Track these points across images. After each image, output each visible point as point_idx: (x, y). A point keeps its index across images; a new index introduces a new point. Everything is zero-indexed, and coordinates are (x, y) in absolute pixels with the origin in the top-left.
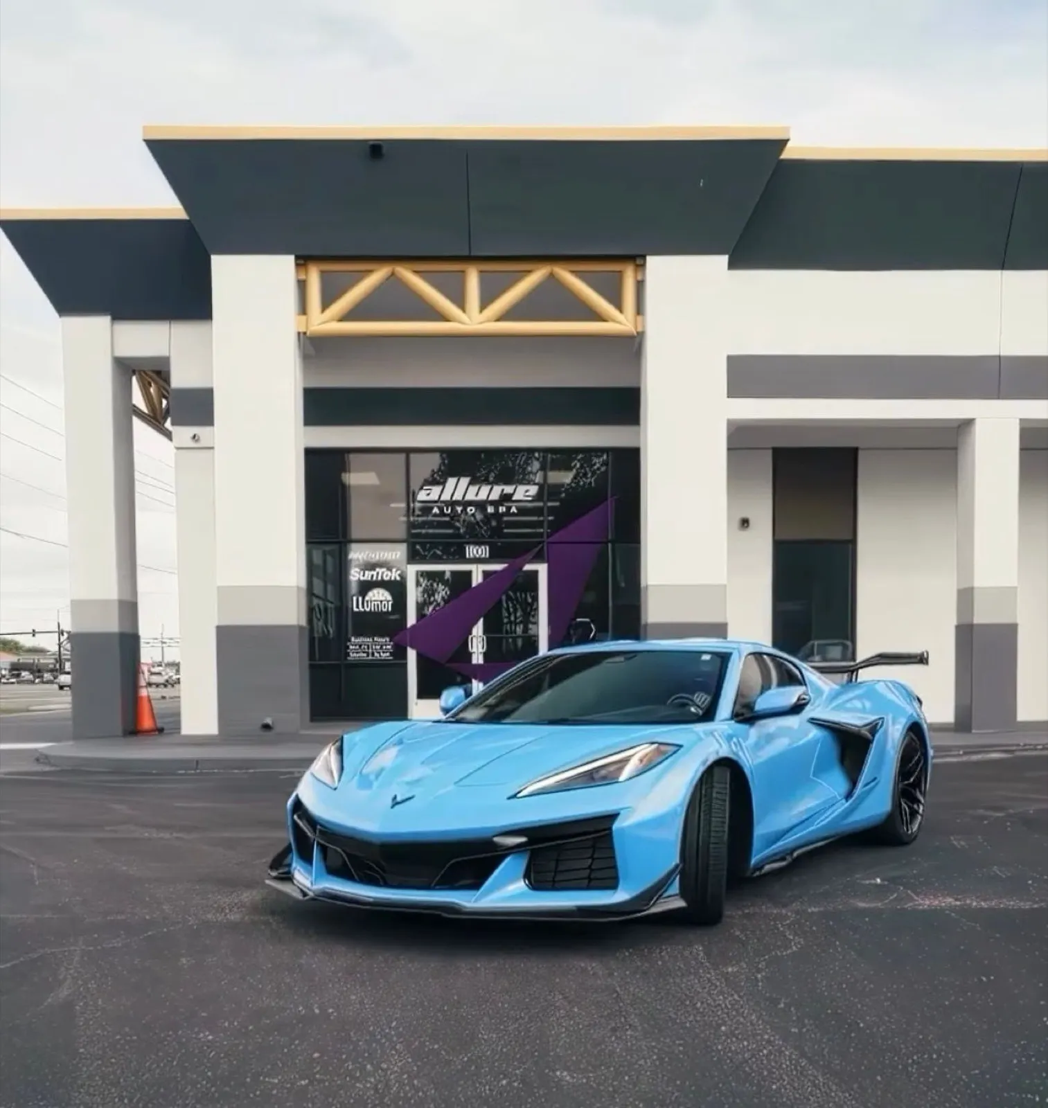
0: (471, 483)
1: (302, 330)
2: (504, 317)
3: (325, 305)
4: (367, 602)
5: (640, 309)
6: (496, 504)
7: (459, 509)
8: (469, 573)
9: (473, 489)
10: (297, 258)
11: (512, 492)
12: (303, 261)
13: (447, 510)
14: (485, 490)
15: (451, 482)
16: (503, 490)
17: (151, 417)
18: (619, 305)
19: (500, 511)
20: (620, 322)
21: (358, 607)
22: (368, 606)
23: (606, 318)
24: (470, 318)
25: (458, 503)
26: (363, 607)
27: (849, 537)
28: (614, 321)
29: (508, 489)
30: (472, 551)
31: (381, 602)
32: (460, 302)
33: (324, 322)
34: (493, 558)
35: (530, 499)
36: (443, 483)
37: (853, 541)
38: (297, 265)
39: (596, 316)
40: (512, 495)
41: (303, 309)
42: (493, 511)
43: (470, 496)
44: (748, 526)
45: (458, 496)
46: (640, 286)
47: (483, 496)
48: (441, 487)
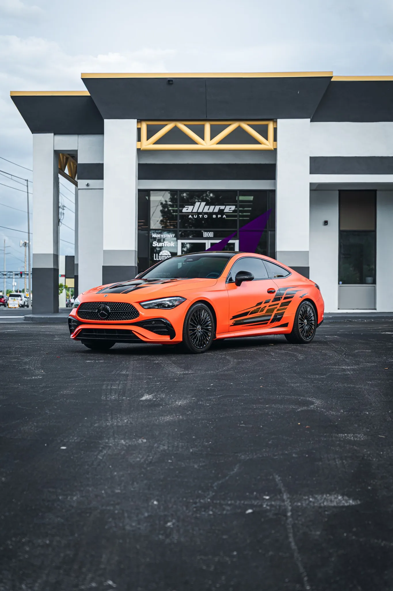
0: (206, 205)
1: (139, 147)
2: (220, 143)
3: (148, 138)
4: (160, 256)
5: (275, 140)
6: (216, 214)
7: (201, 216)
8: (205, 244)
9: (207, 207)
10: (137, 120)
11: (224, 208)
12: (140, 121)
13: (195, 216)
14: (212, 207)
15: (197, 204)
16: (220, 208)
17: (70, 177)
18: (266, 138)
19: (219, 217)
20: (267, 145)
21: (156, 258)
22: (160, 258)
23: (261, 143)
24: (206, 143)
25: (200, 213)
26: (158, 258)
27: (374, 229)
28: (264, 144)
29: (222, 207)
30: (205, 234)
31: (166, 256)
32: (202, 136)
33: (147, 144)
34: (215, 237)
35: (232, 211)
37: (375, 231)
38: (138, 122)
39: (257, 142)
40: (224, 210)
41: (139, 140)
42: (215, 217)
43: (206, 210)
44: (327, 224)
45: (200, 211)
46: (275, 130)
47: (211, 210)
48: (193, 206)
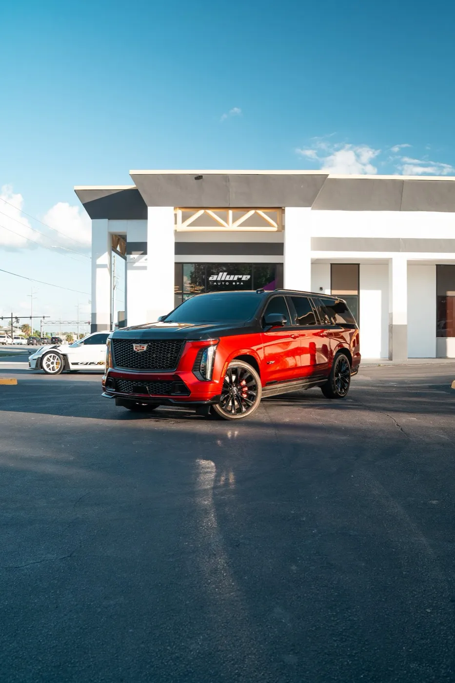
0: (227, 275)
1: (176, 229)
2: (241, 225)
3: (183, 222)
6: (236, 281)
7: (223, 283)
9: (228, 276)
13: (219, 284)
15: (221, 274)
16: (238, 277)
17: (121, 253)
18: (276, 222)
19: (238, 284)
24: (229, 226)
25: (223, 281)
28: (275, 227)
29: (240, 276)
32: (226, 220)
33: (183, 227)
35: (248, 280)
36: (218, 275)
37: (358, 296)
38: (174, 209)
39: (270, 225)
40: (241, 278)
41: (176, 223)
42: (235, 284)
43: (227, 279)
44: (322, 290)
45: (223, 279)
